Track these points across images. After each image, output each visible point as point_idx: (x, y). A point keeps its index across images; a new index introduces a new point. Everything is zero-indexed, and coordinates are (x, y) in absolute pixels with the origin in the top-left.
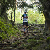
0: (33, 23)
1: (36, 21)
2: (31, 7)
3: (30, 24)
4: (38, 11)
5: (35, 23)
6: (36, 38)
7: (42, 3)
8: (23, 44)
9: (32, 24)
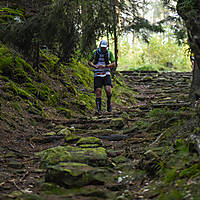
0: (162, 69)
1: (169, 64)
2: (158, 29)
3: (156, 72)
4: (175, 40)
5: (168, 70)
6: (170, 107)
7: (185, 18)
8: (140, 120)
9: (161, 72)
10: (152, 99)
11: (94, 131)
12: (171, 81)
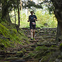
0: (42, 27)
1: (45, 24)
2: (39, 7)
3: (39, 28)
4: (48, 12)
5: (45, 27)
7: (53, 1)
8: (31, 52)
9: (41, 28)
10: (37, 41)
11: (8, 58)
12: (47, 33)
